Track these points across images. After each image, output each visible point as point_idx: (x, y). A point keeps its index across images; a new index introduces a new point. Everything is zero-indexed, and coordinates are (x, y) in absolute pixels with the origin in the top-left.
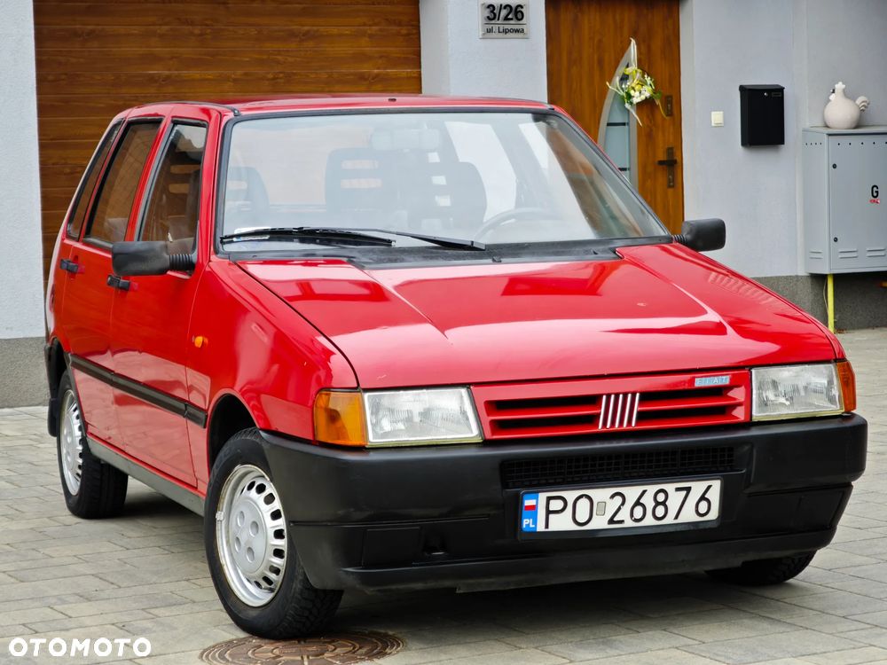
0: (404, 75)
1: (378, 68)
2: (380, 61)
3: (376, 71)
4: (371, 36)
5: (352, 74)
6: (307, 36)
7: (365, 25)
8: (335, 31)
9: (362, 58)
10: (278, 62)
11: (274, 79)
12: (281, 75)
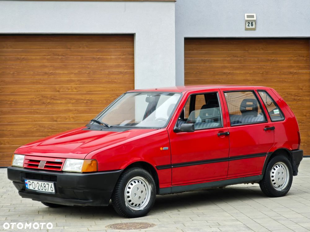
0: (305, 72)
1: (296, 70)
2: (297, 68)
3: (295, 71)
4: (294, 60)
5: (287, 72)
6: (273, 60)
7: (292, 57)
8: (282, 59)
9: (291, 67)
10: (264, 68)
11: (263, 73)
12: (265, 72)
